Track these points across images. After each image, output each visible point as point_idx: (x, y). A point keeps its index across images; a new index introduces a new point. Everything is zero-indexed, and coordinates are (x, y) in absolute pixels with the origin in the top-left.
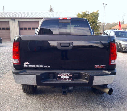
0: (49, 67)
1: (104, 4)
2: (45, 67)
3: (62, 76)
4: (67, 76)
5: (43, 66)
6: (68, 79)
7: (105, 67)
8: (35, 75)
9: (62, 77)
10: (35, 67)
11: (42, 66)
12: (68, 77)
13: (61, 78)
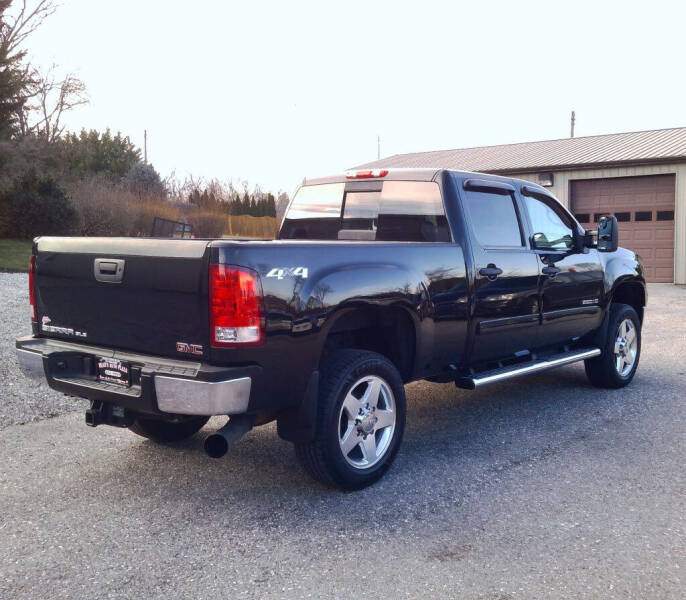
2: (78, 333)
3: (107, 368)
4: (117, 370)
5: (74, 333)
6: (119, 381)
7: (201, 353)
9: (107, 372)
10: (60, 331)
11: (72, 331)
12: (119, 375)
13: (104, 375)
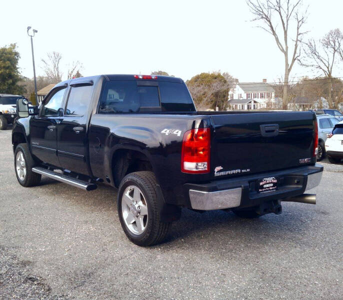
0: (248, 170)
1: (29, 28)
2: (243, 171)
3: (265, 184)
4: (271, 183)
5: (241, 171)
6: (271, 188)
7: (310, 161)
8: (241, 187)
9: (265, 186)
10: (229, 173)
11: (239, 171)
12: (272, 185)
13: (262, 188)
